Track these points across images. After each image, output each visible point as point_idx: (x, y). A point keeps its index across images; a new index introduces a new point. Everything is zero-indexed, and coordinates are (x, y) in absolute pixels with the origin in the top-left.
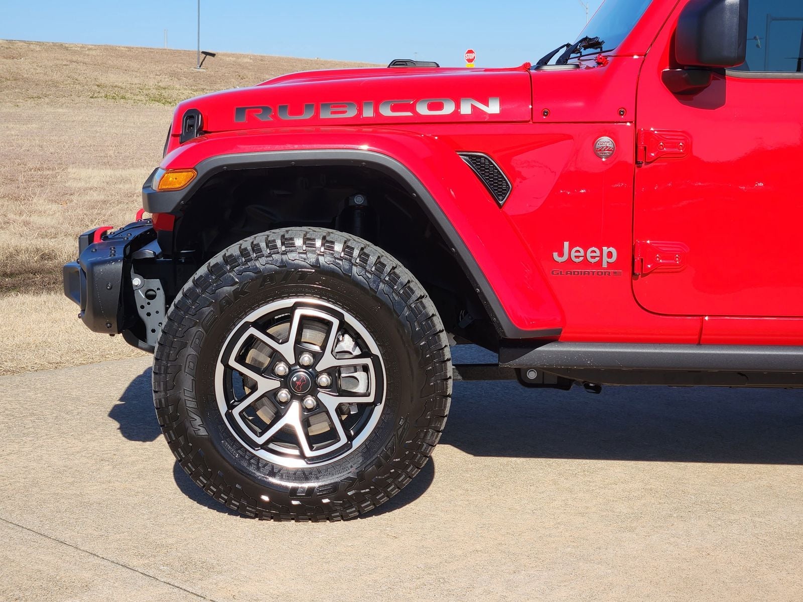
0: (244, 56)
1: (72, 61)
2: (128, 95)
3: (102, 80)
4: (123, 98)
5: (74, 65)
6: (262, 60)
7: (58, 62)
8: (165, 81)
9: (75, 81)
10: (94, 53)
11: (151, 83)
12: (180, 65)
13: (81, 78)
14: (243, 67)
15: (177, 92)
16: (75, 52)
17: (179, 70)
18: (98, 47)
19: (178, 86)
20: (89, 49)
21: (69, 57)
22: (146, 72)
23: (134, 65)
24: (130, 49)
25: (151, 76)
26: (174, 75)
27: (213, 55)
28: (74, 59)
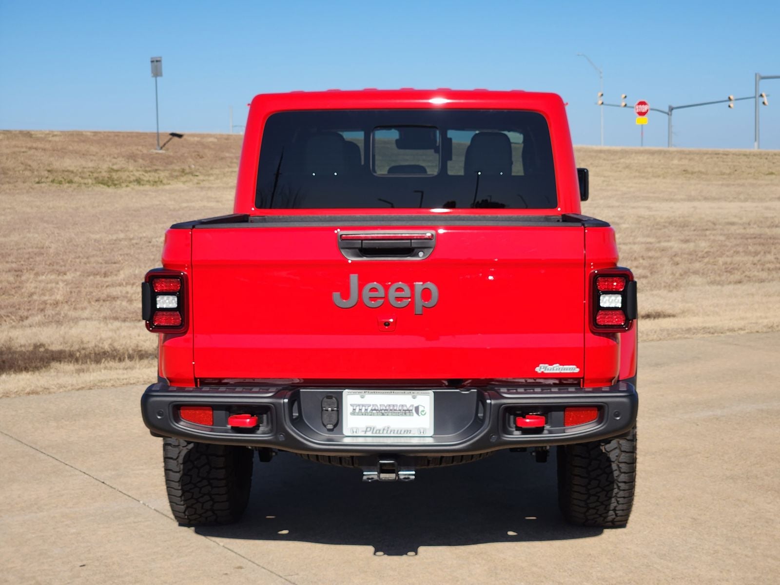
0: (210, 136)
1: (30, 148)
2: (76, 179)
3: (57, 164)
4: (70, 182)
5: (32, 152)
6: (227, 139)
7: (17, 149)
8: (120, 163)
9: (28, 167)
10: (57, 139)
11: (105, 166)
12: (140, 148)
13: (34, 165)
14: (205, 146)
15: (128, 174)
16: (38, 139)
17: (139, 153)
18: (63, 133)
19: (131, 168)
20: (54, 136)
21: (29, 145)
22: (103, 156)
23: (94, 149)
24: (95, 133)
25: (108, 159)
26: (132, 157)
27: (180, 136)
28: (35, 145)
